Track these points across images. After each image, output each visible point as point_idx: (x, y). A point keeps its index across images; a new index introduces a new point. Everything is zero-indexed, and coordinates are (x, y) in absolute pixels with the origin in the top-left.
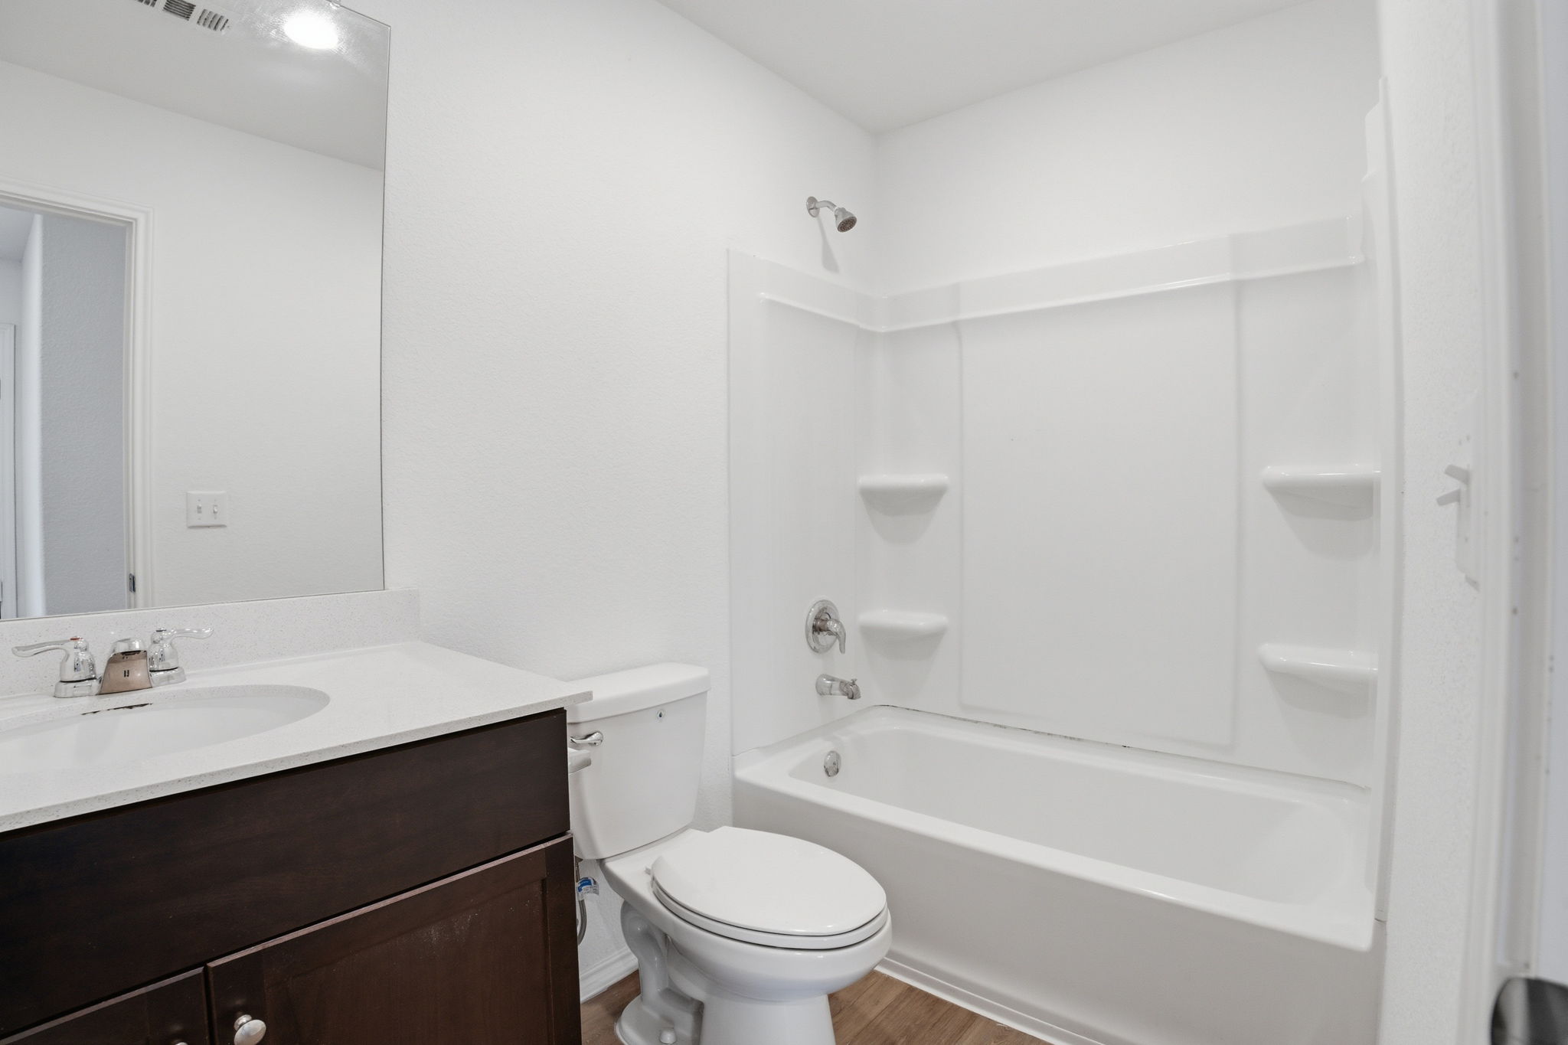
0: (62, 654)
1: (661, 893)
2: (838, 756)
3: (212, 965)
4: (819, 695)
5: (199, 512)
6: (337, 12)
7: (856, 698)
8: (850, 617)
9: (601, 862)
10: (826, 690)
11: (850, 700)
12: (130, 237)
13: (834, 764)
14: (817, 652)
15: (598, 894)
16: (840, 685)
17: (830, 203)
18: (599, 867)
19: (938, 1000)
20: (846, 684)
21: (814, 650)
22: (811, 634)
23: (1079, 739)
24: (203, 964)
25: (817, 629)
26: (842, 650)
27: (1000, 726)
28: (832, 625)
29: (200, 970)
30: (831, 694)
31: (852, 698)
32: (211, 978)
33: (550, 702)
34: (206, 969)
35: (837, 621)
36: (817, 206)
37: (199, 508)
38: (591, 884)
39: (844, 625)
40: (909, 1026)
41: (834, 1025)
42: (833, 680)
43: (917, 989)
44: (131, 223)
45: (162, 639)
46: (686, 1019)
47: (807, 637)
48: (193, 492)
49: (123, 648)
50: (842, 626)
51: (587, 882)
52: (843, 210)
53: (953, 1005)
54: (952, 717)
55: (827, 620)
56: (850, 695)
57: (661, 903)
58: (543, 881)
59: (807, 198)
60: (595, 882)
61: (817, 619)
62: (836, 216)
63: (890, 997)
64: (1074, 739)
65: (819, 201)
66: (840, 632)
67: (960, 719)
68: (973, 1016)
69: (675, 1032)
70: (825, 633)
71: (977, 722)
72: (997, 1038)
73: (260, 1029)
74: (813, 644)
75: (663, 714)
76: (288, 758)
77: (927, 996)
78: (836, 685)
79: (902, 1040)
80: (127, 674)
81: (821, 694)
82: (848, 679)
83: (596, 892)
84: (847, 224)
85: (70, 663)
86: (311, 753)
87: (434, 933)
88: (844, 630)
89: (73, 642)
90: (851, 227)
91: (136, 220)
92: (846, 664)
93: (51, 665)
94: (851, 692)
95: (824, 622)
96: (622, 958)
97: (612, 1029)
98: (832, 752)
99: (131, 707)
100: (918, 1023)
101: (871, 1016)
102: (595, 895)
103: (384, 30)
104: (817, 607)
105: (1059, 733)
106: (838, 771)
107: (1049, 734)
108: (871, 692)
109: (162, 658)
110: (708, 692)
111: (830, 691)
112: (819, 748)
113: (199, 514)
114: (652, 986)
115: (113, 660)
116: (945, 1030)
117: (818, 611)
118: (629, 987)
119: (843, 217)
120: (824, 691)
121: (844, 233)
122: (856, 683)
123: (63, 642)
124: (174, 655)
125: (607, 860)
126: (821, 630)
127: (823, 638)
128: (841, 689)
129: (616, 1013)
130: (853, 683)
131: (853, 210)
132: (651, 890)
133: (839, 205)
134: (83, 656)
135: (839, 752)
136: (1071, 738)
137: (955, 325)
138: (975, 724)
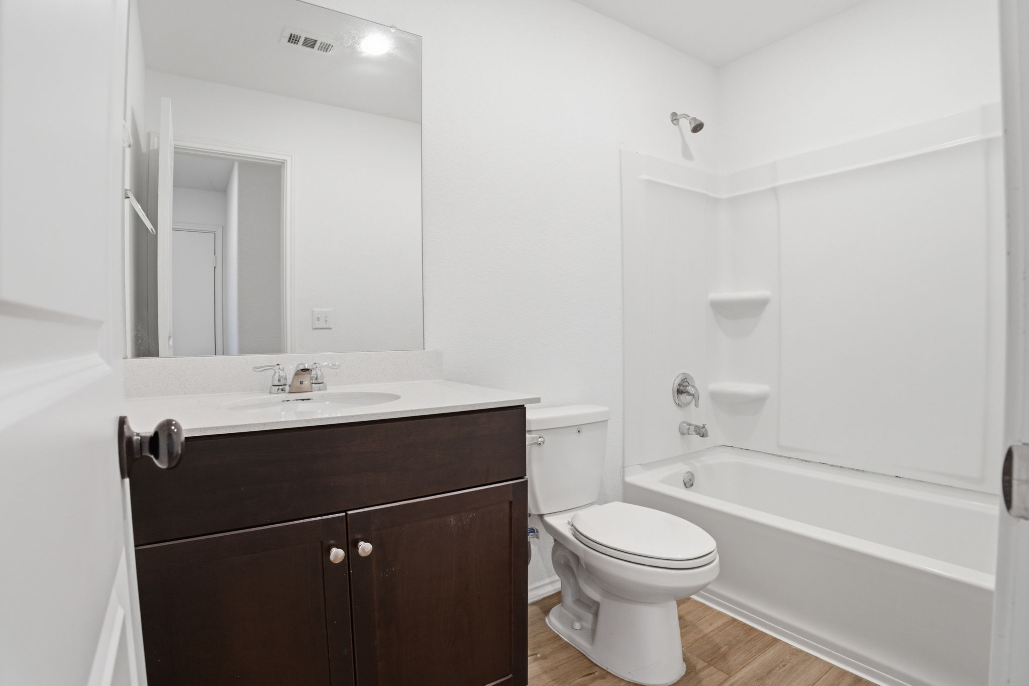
0: (272, 372)
1: (576, 532)
2: (693, 475)
3: (350, 512)
4: (681, 435)
5: (318, 320)
6: (394, 33)
7: (705, 437)
8: (703, 386)
9: (541, 516)
10: (686, 431)
11: (702, 438)
12: (284, 170)
13: (690, 480)
14: (680, 406)
15: (538, 538)
16: (695, 428)
17: (686, 115)
18: (540, 520)
19: (752, 628)
20: (699, 427)
21: (678, 405)
22: (676, 395)
23: (863, 471)
24: (345, 511)
25: (680, 392)
26: (697, 406)
27: (806, 461)
28: (690, 389)
29: (344, 514)
30: (689, 434)
31: (703, 436)
32: (348, 520)
33: (517, 400)
34: (346, 514)
35: (694, 387)
36: (678, 118)
37: (318, 318)
38: (534, 532)
39: (698, 389)
40: (731, 640)
41: (681, 633)
42: (690, 425)
43: (738, 620)
44: (284, 163)
45: (316, 367)
46: (590, 617)
47: (674, 396)
48: (316, 309)
49: (302, 367)
50: (696, 390)
51: (533, 531)
52: (695, 119)
53: (762, 632)
54: (772, 454)
55: (687, 386)
56: (702, 435)
57: (577, 538)
58: (511, 503)
59: (672, 112)
60: (537, 531)
61: (680, 385)
62: (690, 123)
63: (720, 623)
64: (859, 470)
65: (678, 114)
66: (695, 394)
67: (777, 456)
68: (776, 641)
69: (581, 624)
70: (686, 394)
71: (789, 458)
72: (791, 654)
73: (370, 549)
74: (677, 402)
75: (581, 431)
76: (386, 413)
77: (745, 625)
78: (692, 428)
79: (726, 647)
80: (301, 383)
81: (682, 434)
82: (701, 425)
83: (537, 537)
84: (698, 128)
85: (276, 377)
86: (397, 412)
87: (452, 520)
88: (698, 392)
89: (278, 366)
90: (700, 129)
91: (286, 160)
92: (698, 415)
93: (269, 377)
94: (702, 432)
95: (684, 388)
96: (552, 583)
97: (544, 620)
98: (689, 472)
99: (303, 400)
100: (737, 639)
101: (707, 631)
102: (536, 539)
103: (419, 38)
104: (680, 377)
105: (848, 467)
106: (692, 485)
107: (841, 467)
108: (716, 435)
109: (317, 379)
110: (608, 421)
111: (688, 432)
112: (681, 469)
113: (319, 322)
114: (569, 599)
115: (297, 374)
116: (755, 645)
117: (681, 380)
118: (556, 598)
119: (695, 123)
120: (684, 432)
121: (698, 133)
122: (706, 427)
123: (274, 366)
124: (322, 376)
125: (545, 516)
126: (683, 392)
127: (684, 398)
128: (696, 431)
129: (547, 612)
130: (704, 427)
131: (701, 118)
132: (571, 532)
133: (692, 116)
134: (282, 374)
135: (693, 473)
136: (857, 470)
137: (774, 189)
138: (788, 459)
